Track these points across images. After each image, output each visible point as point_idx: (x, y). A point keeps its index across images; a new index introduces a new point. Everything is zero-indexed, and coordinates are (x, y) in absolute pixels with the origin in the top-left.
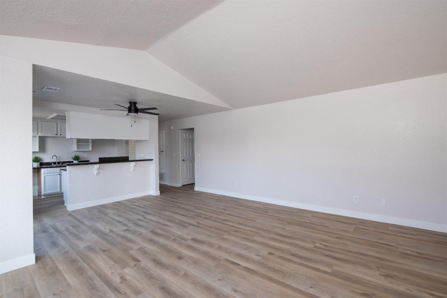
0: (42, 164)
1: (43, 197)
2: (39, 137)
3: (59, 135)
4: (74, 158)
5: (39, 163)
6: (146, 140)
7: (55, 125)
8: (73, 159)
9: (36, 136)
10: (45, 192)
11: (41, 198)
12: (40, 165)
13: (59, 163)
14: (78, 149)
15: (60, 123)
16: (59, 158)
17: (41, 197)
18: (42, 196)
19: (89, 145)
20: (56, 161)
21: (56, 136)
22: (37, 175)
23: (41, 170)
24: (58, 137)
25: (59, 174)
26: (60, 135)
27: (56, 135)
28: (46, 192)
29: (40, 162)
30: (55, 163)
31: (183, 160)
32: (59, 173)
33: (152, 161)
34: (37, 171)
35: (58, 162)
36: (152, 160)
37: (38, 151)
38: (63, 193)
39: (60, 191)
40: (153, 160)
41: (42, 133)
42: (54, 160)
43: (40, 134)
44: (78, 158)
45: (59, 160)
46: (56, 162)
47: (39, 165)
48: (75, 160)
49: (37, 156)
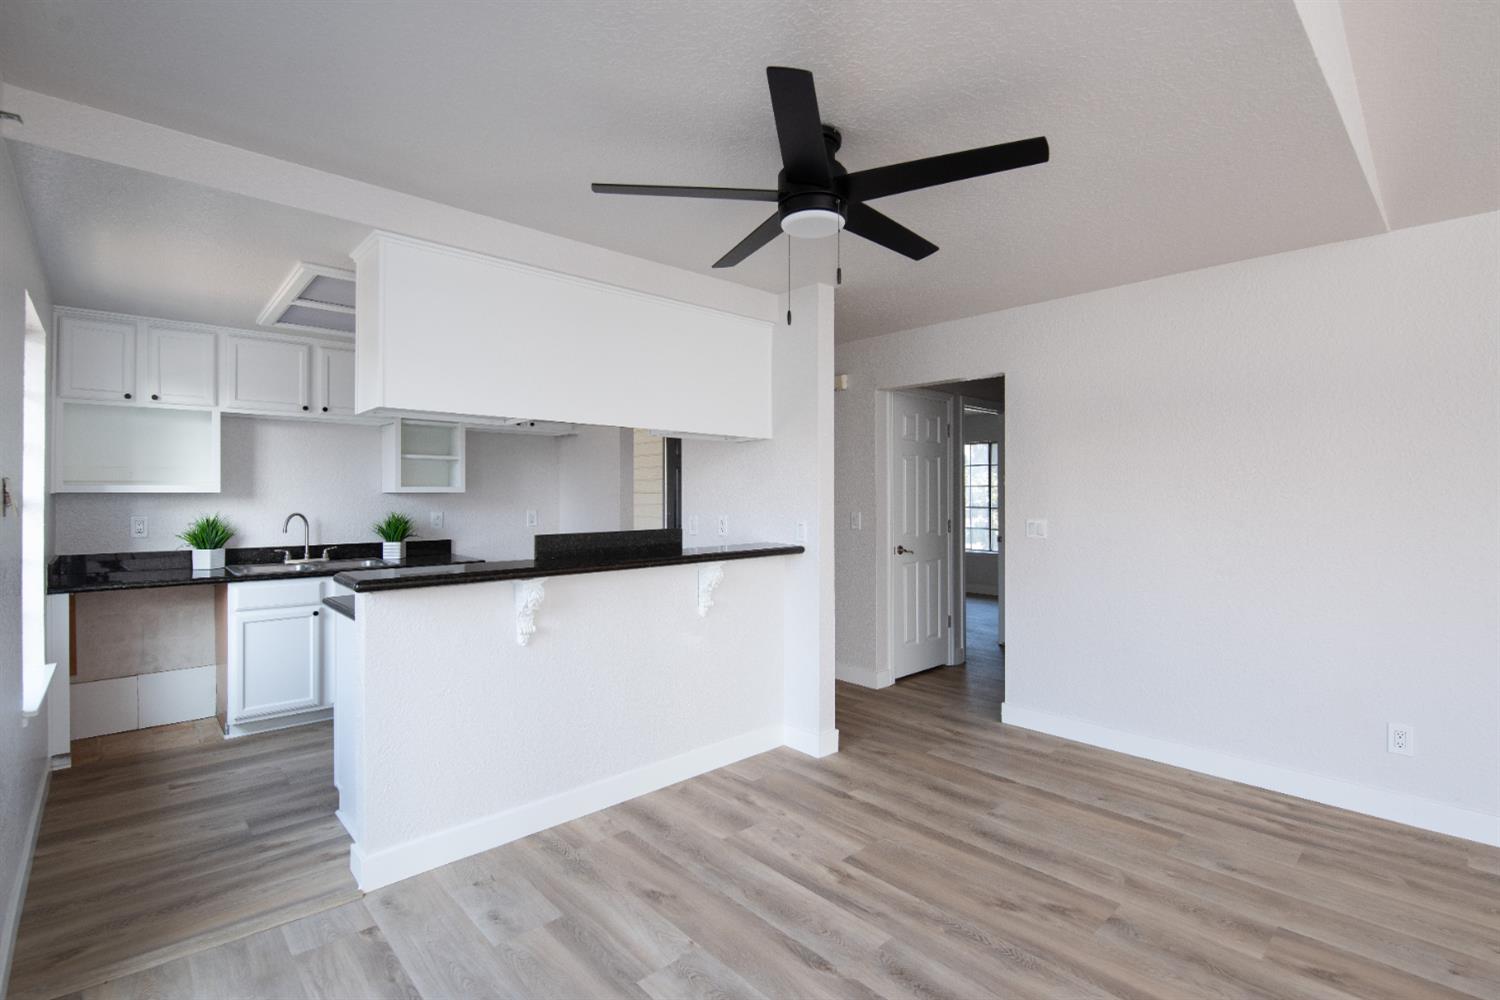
0: (235, 557)
1: (235, 734)
2: (225, 417)
3: (321, 411)
4: (384, 527)
5: (221, 553)
6: (756, 440)
7: (301, 356)
8: (381, 531)
9: (209, 414)
10: (244, 706)
11: (227, 737)
12: (227, 564)
13: (316, 551)
14: (403, 485)
15: (324, 348)
16: (319, 526)
17: (225, 731)
18: (232, 729)
19: (450, 463)
20: (303, 544)
21: (306, 414)
22: (212, 612)
23: (226, 588)
24: (316, 423)
25: (316, 613)
26: (325, 409)
27: (306, 408)
28: (246, 709)
29: (230, 544)
30: (297, 553)
31: (901, 550)
32: (316, 609)
33: (797, 556)
34: (213, 595)
35: (310, 547)
36: (800, 550)
37: (217, 489)
38: (331, 711)
39: (316, 702)
40: (805, 553)
41: (236, 397)
42: (296, 538)
43: (228, 405)
44: (405, 530)
45: (319, 535)
46: (304, 547)
47: (221, 563)
48: (389, 539)
49: (212, 519)
